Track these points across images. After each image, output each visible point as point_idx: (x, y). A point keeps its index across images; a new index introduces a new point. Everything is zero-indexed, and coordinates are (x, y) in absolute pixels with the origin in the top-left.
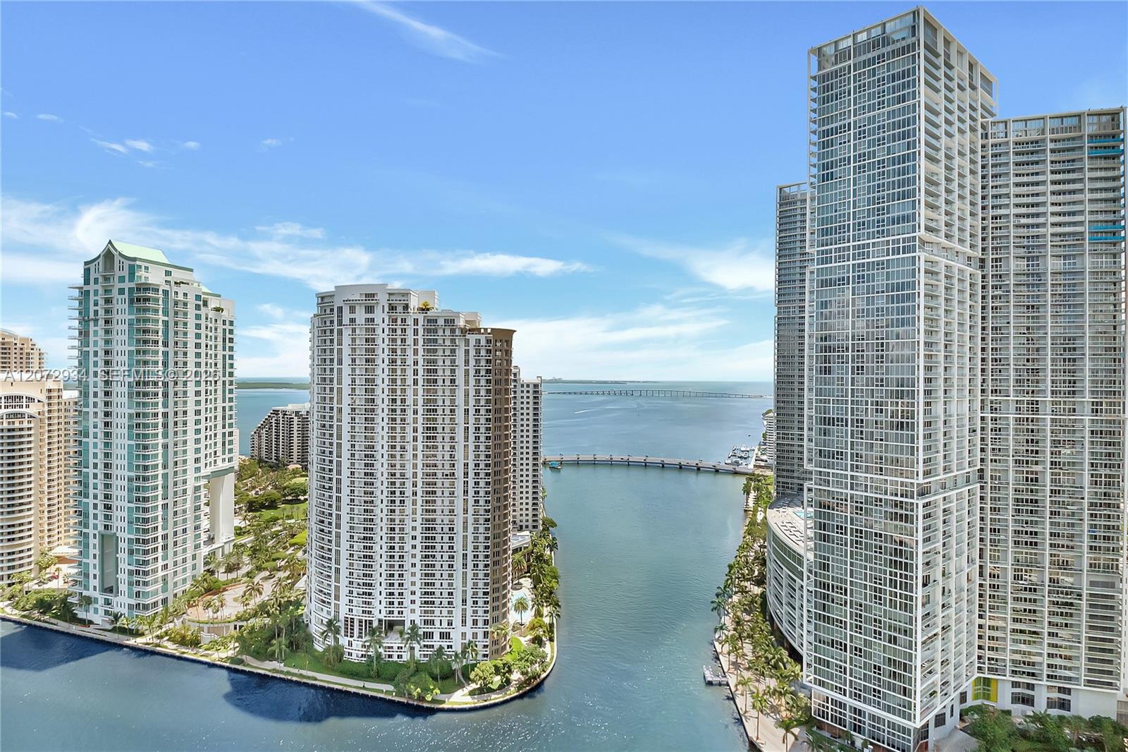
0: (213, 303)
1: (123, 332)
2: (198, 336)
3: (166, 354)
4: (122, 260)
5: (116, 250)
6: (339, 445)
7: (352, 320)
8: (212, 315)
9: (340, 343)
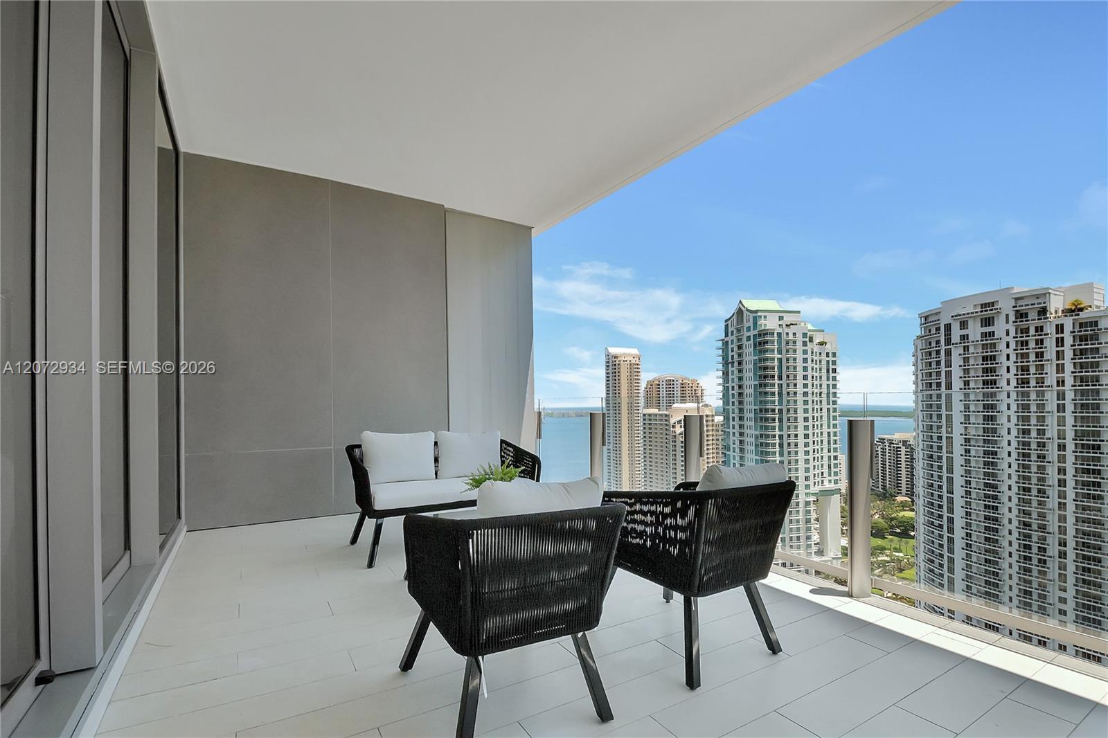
0: (817, 340)
1: (750, 370)
2: (805, 369)
3: (780, 386)
4: (748, 313)
5: (744, 307)
6: (950, 480)
7: (964, 338)
8: (817, 349)
9: (949, 364)
